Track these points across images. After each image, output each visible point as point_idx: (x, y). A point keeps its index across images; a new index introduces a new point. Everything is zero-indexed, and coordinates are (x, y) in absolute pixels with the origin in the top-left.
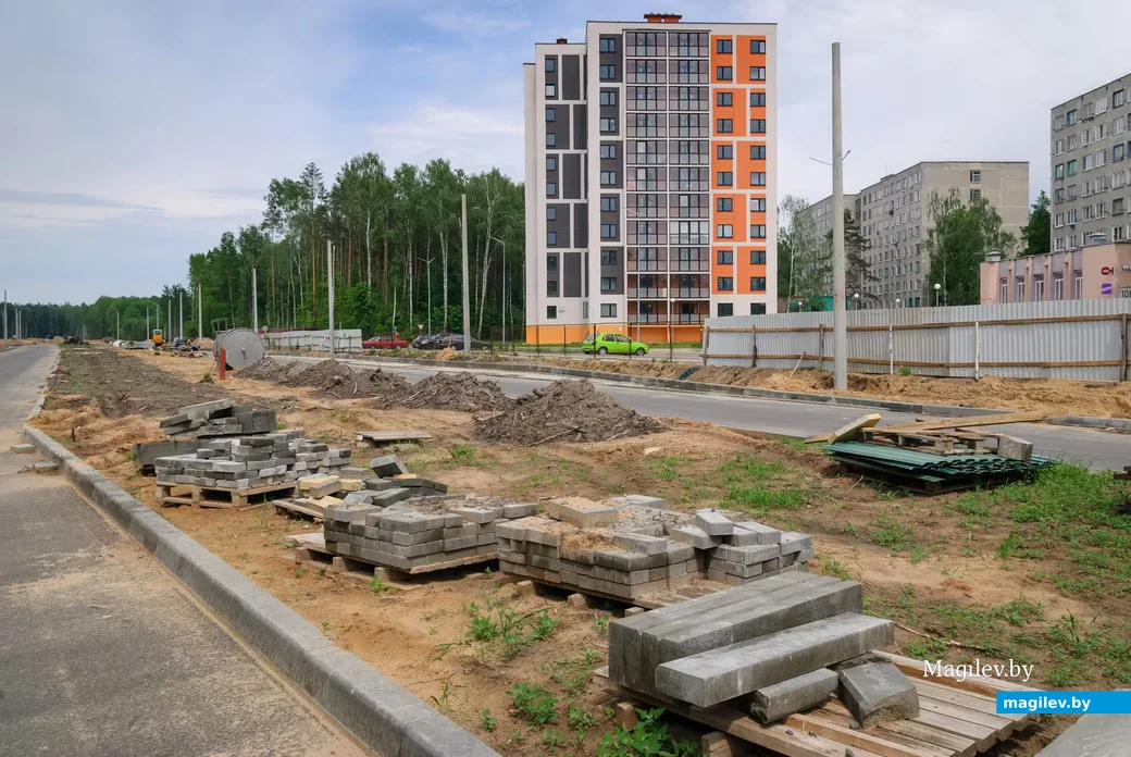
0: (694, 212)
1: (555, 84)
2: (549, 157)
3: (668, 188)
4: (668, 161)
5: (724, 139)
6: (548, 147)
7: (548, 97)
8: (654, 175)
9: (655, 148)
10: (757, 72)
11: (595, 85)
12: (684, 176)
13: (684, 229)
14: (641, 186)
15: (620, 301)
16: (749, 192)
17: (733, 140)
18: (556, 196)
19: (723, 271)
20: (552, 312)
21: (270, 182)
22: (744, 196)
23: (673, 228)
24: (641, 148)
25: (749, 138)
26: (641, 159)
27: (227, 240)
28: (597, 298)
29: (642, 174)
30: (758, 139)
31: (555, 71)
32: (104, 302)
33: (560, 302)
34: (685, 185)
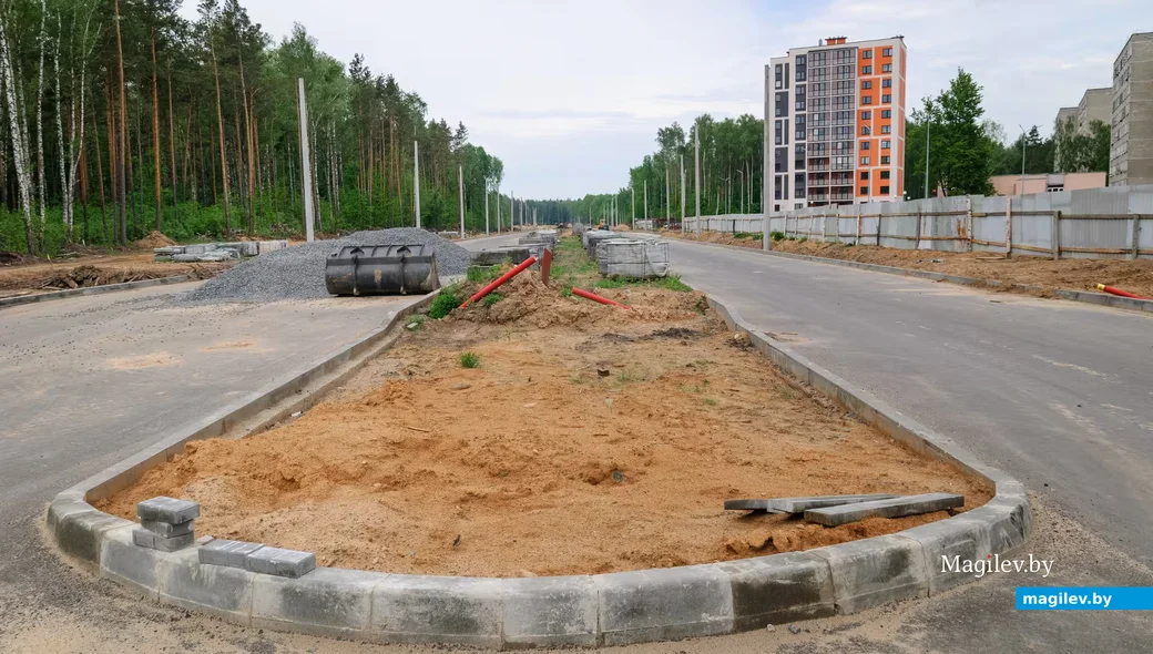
0: (846, 151)
1: (781, 80)
2: (777, 122)
3: (830, 139)
4: (830, 124)
5: (866, 108)
6: (777, 116)
7: (777, 88)
8: (823, 132)
9: (823, 117)
10: (886, 67)
11: (793, 83)
12: (840, 131)
13: (840, 161)
14: (816, 138)
15: (804, 201)
16: (880, 138)
17: (872, 108)
18: (780, 143)
19: (864, 183)
20: (777, 208)
21: (658, 130)
22: (877, 140)
23: (833, 161)
24: (816, 117)
25: (881, 106)
26: (816, 123)
27: (647, 160)
28: (792, 200)
29: (816, 132)
30: (886, 106)
31: (781, 73)
32: (589, 198)
33: (781, 202)
34: (841, 137)
